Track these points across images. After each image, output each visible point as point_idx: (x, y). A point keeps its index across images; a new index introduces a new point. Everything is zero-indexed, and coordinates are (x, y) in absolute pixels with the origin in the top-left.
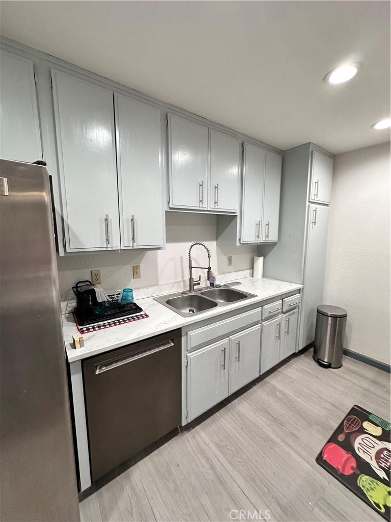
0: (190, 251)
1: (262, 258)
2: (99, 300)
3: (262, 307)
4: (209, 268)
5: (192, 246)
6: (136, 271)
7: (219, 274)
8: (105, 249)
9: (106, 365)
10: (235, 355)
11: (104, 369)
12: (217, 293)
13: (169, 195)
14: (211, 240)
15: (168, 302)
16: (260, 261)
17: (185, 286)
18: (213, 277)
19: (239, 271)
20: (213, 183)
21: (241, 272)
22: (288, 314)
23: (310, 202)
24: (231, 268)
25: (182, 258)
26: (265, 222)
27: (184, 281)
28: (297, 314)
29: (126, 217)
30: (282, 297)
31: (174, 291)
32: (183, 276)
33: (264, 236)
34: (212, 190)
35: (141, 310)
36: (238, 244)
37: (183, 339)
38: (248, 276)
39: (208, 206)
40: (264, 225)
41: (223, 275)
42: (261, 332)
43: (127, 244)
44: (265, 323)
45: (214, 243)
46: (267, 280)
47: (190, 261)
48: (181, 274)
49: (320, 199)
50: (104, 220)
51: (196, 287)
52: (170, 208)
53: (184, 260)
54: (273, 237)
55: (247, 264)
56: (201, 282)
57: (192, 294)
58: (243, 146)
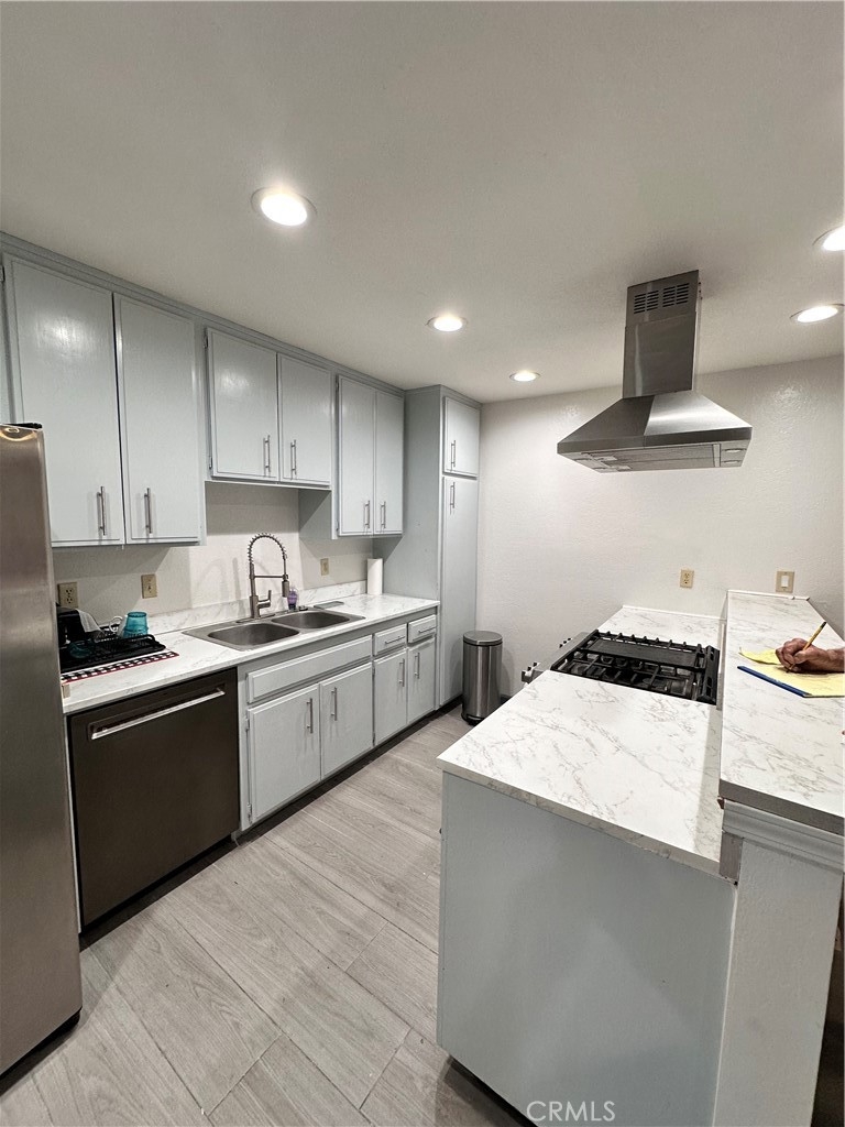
0: (250, 549)
1: (379, 562)
2: (87, 629)
3: (373, 635)
4: (285, 577)
5: (254, 540)
6: (147, 585)
7: (306, 589)
8: (96, 543)
9: (108, 727)
10: (329, 711)
11: (106, 732)
12: (301, 619)
13: (210, 456)
14: (290, 530)
15: (211, 635)
16: (377, 566)
17: (242, 607)
18: (294, 593)
19: (341, 584)
20: (288, 439)
21: (346, 586)
22: (417, 646)
23: (444, 472)
24: (328, 578)
25: (235, 562)
26: (380, 502)
27: (241, 603)
28: (432, 647)
29: (136, 490)
30: (406, 619)
31: (222, 619)
32: (238, 593)
33: (378, 523)
34: (286, 451)
35: (163, 647)
36: (334, 537)
37: (240, 684)
38: (359, 591)
39: (280, 474)
40: (378, 509)
41: (313, 591)
42: (373, 676)
43: (138, 535)
44: (379, 662)
45: (296, 536)
46: (387, 597)
47: (251, 566)
48: (234, 591)
49: (460, 468)
50: (95, 494)
51: (263, 611)
52: (214, 478)
53: (240, 566)
54: (394, 526)
55: (356, 573)
56: (273, 601)
57: (256, 622)
58: (337, 381)
